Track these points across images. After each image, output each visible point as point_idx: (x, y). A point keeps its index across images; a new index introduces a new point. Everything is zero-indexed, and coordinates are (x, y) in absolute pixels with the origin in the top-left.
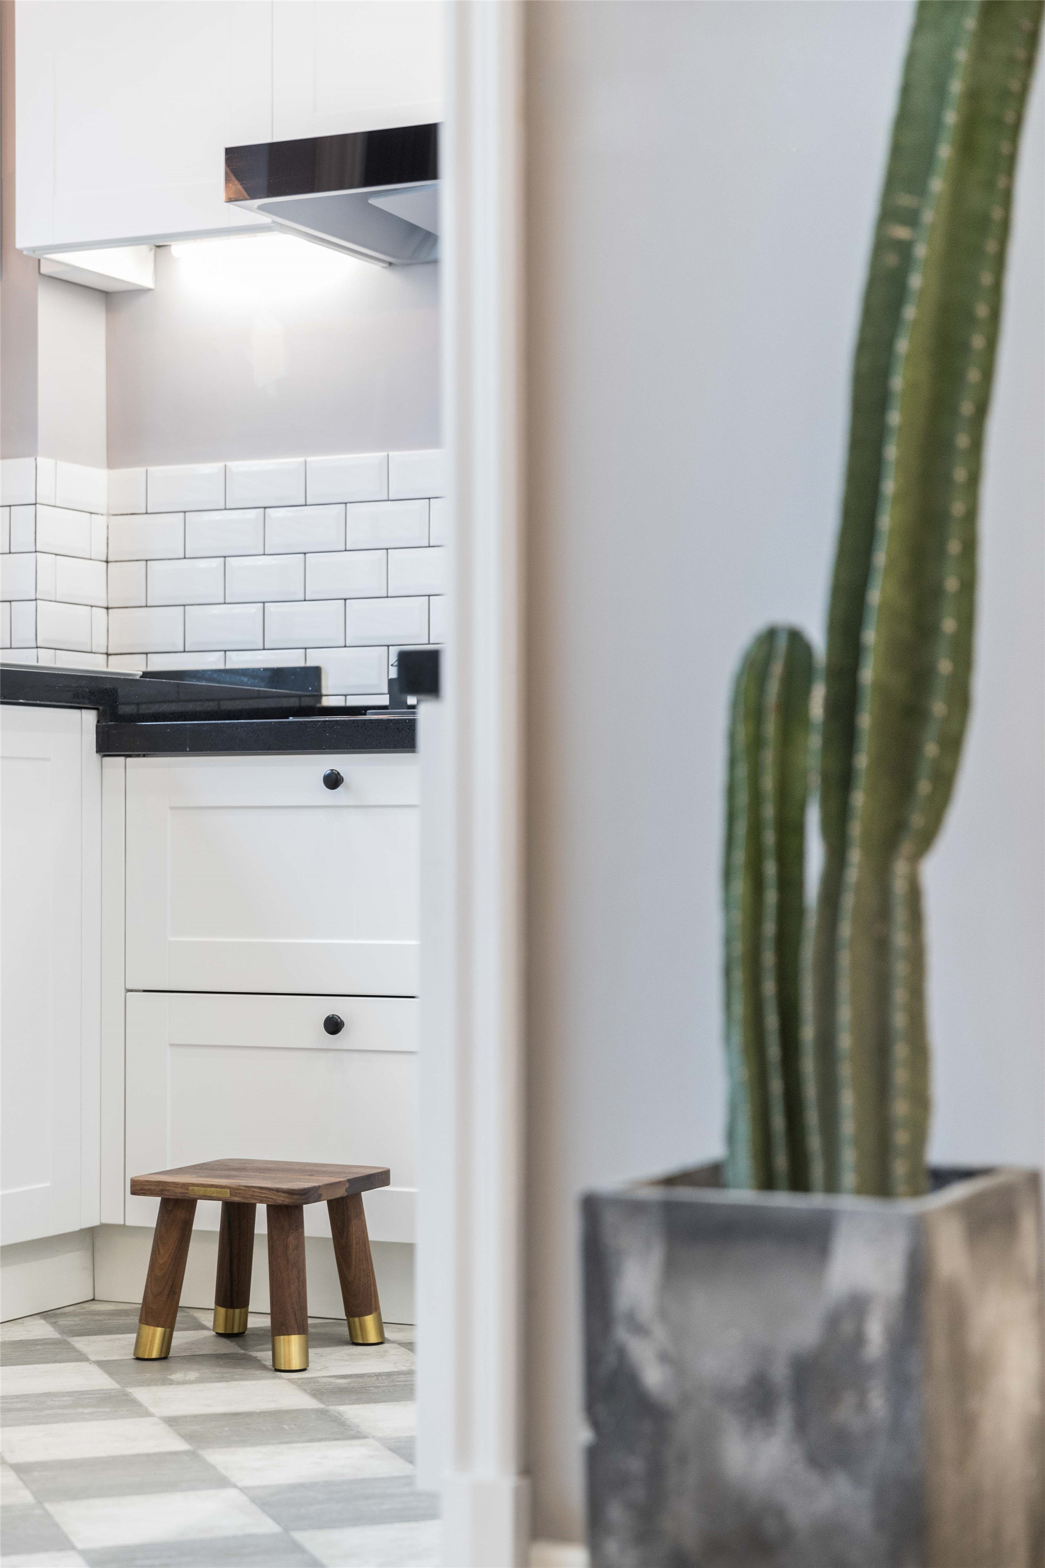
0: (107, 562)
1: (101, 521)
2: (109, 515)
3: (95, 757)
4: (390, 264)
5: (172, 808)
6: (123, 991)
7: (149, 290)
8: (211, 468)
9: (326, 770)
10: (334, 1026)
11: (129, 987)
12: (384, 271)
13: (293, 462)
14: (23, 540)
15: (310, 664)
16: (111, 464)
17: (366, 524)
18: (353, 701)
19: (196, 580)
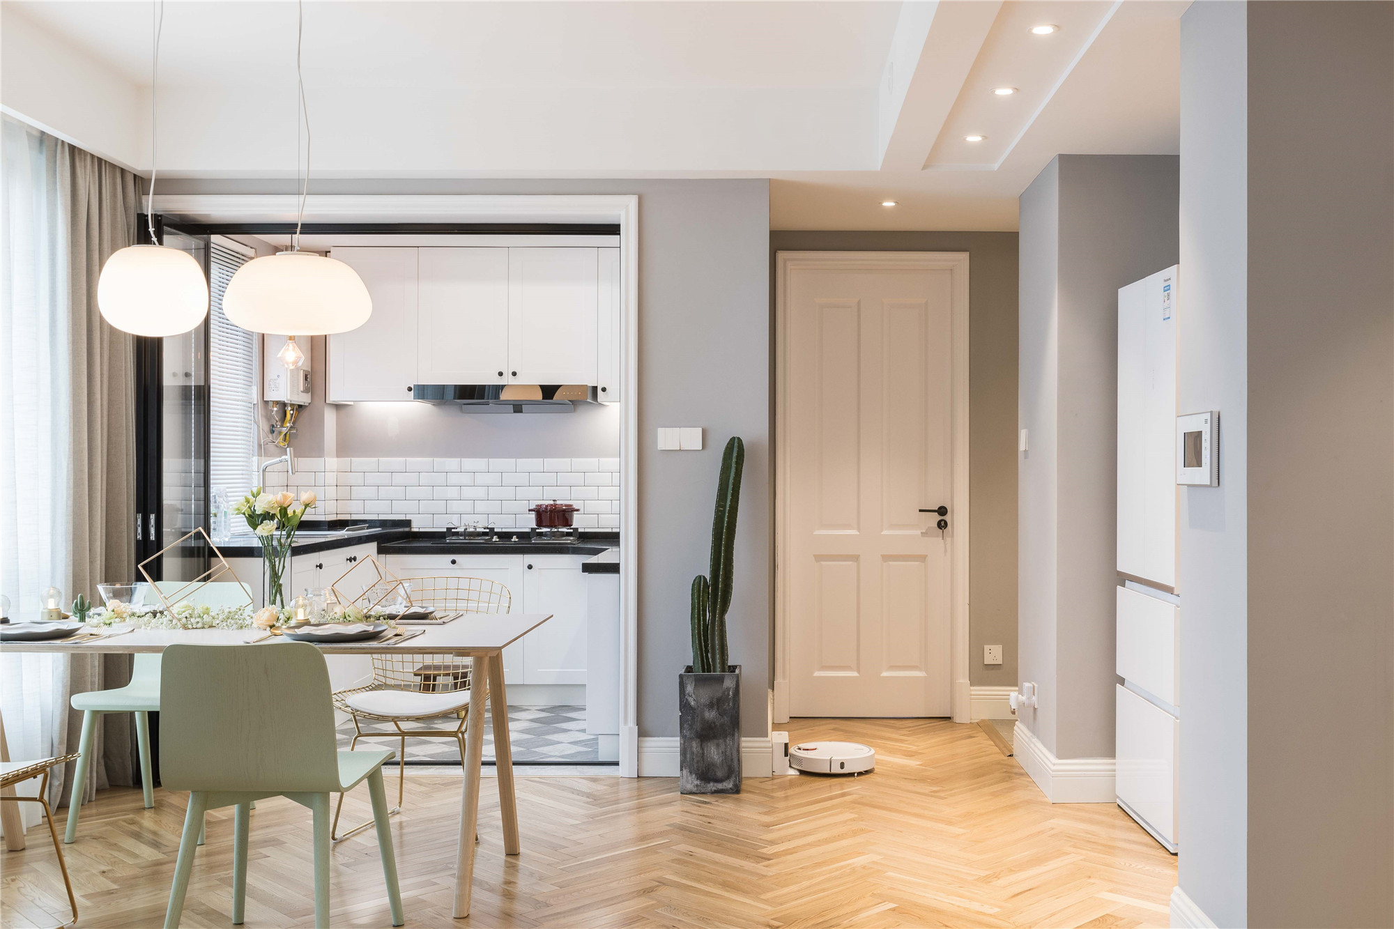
0: (337, 486)
1: (335, 474)
2: (337, 471)
3: (379, 553)
8: (373, 459)
9: (451, 560)
14: (321, 482)
15: (407, 518)
16: (340, 456)
17: (425, 478)
18: (421, 530)
19: (369, 492)
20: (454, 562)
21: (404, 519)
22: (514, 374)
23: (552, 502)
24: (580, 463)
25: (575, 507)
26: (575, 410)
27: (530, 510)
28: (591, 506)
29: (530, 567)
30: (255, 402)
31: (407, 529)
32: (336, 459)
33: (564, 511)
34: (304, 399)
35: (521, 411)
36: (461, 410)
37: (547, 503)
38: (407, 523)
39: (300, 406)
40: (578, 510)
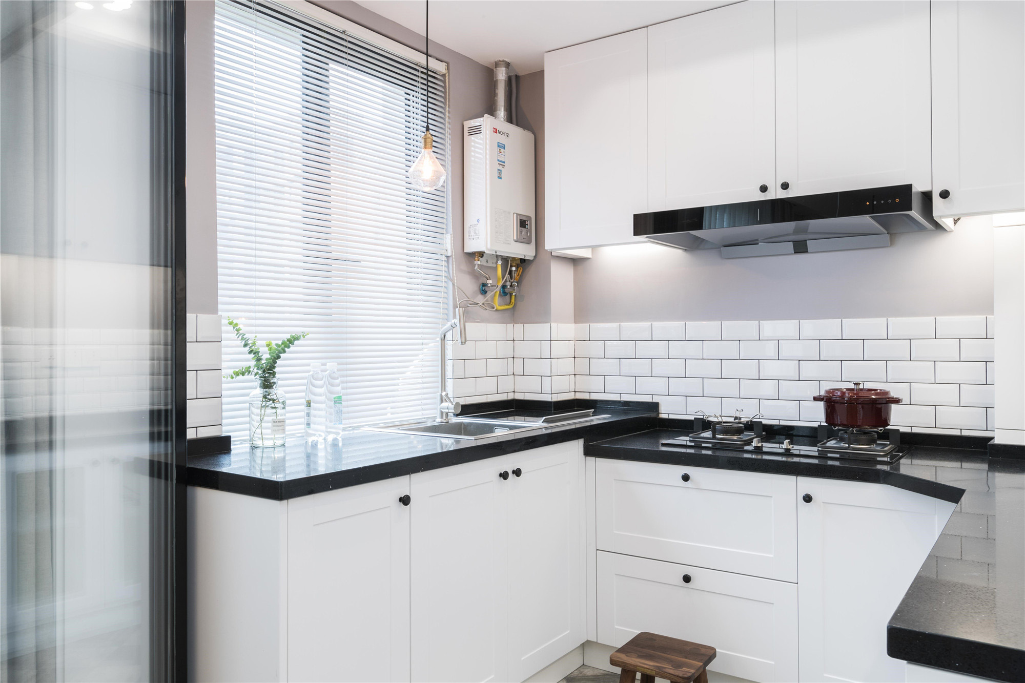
0: (575, 358)
1: (572, 343)
2: (575, 341)
3: (583, 457)
4: (686, 250)
5: (615, 480)
6: (595, 550)
7: (590, 258)
8: (615, 325)
9: (683, 473)
10: (687, 579)
11: (597, 548)
12: (683, 252)
13: (647, 324)
14: (546, 354)
15: (654, 401)
16: (576, 322)
17: (676, 349)
18: (672, 417)
19: (609, 366)
20: (686, 478)
21: (651, 401)
22: (785, 186)
23: (852, 386)
24: (900, 324)
25: (893, 394)
26: (892, 243)
27: (815, 399)
28: (922, 393)
29: (808, 499)
30: (449, 254)
31: (653, 415)
32: (572, 326)
33: (874, 401)
34: (525, 251)
35: (806, 251)
36: (722, 257)
37: (844, 386)
38: (655, 406)
39: (523, 261)
40: (897, 401)
